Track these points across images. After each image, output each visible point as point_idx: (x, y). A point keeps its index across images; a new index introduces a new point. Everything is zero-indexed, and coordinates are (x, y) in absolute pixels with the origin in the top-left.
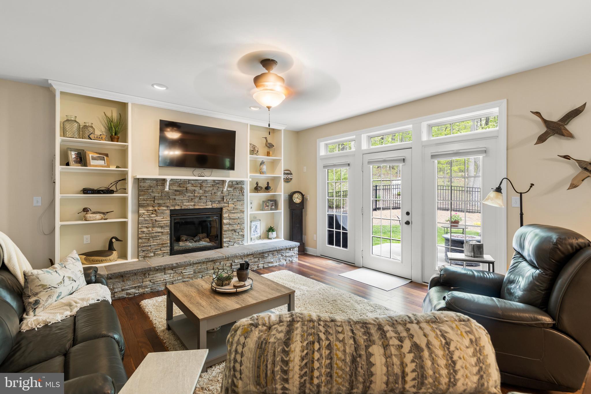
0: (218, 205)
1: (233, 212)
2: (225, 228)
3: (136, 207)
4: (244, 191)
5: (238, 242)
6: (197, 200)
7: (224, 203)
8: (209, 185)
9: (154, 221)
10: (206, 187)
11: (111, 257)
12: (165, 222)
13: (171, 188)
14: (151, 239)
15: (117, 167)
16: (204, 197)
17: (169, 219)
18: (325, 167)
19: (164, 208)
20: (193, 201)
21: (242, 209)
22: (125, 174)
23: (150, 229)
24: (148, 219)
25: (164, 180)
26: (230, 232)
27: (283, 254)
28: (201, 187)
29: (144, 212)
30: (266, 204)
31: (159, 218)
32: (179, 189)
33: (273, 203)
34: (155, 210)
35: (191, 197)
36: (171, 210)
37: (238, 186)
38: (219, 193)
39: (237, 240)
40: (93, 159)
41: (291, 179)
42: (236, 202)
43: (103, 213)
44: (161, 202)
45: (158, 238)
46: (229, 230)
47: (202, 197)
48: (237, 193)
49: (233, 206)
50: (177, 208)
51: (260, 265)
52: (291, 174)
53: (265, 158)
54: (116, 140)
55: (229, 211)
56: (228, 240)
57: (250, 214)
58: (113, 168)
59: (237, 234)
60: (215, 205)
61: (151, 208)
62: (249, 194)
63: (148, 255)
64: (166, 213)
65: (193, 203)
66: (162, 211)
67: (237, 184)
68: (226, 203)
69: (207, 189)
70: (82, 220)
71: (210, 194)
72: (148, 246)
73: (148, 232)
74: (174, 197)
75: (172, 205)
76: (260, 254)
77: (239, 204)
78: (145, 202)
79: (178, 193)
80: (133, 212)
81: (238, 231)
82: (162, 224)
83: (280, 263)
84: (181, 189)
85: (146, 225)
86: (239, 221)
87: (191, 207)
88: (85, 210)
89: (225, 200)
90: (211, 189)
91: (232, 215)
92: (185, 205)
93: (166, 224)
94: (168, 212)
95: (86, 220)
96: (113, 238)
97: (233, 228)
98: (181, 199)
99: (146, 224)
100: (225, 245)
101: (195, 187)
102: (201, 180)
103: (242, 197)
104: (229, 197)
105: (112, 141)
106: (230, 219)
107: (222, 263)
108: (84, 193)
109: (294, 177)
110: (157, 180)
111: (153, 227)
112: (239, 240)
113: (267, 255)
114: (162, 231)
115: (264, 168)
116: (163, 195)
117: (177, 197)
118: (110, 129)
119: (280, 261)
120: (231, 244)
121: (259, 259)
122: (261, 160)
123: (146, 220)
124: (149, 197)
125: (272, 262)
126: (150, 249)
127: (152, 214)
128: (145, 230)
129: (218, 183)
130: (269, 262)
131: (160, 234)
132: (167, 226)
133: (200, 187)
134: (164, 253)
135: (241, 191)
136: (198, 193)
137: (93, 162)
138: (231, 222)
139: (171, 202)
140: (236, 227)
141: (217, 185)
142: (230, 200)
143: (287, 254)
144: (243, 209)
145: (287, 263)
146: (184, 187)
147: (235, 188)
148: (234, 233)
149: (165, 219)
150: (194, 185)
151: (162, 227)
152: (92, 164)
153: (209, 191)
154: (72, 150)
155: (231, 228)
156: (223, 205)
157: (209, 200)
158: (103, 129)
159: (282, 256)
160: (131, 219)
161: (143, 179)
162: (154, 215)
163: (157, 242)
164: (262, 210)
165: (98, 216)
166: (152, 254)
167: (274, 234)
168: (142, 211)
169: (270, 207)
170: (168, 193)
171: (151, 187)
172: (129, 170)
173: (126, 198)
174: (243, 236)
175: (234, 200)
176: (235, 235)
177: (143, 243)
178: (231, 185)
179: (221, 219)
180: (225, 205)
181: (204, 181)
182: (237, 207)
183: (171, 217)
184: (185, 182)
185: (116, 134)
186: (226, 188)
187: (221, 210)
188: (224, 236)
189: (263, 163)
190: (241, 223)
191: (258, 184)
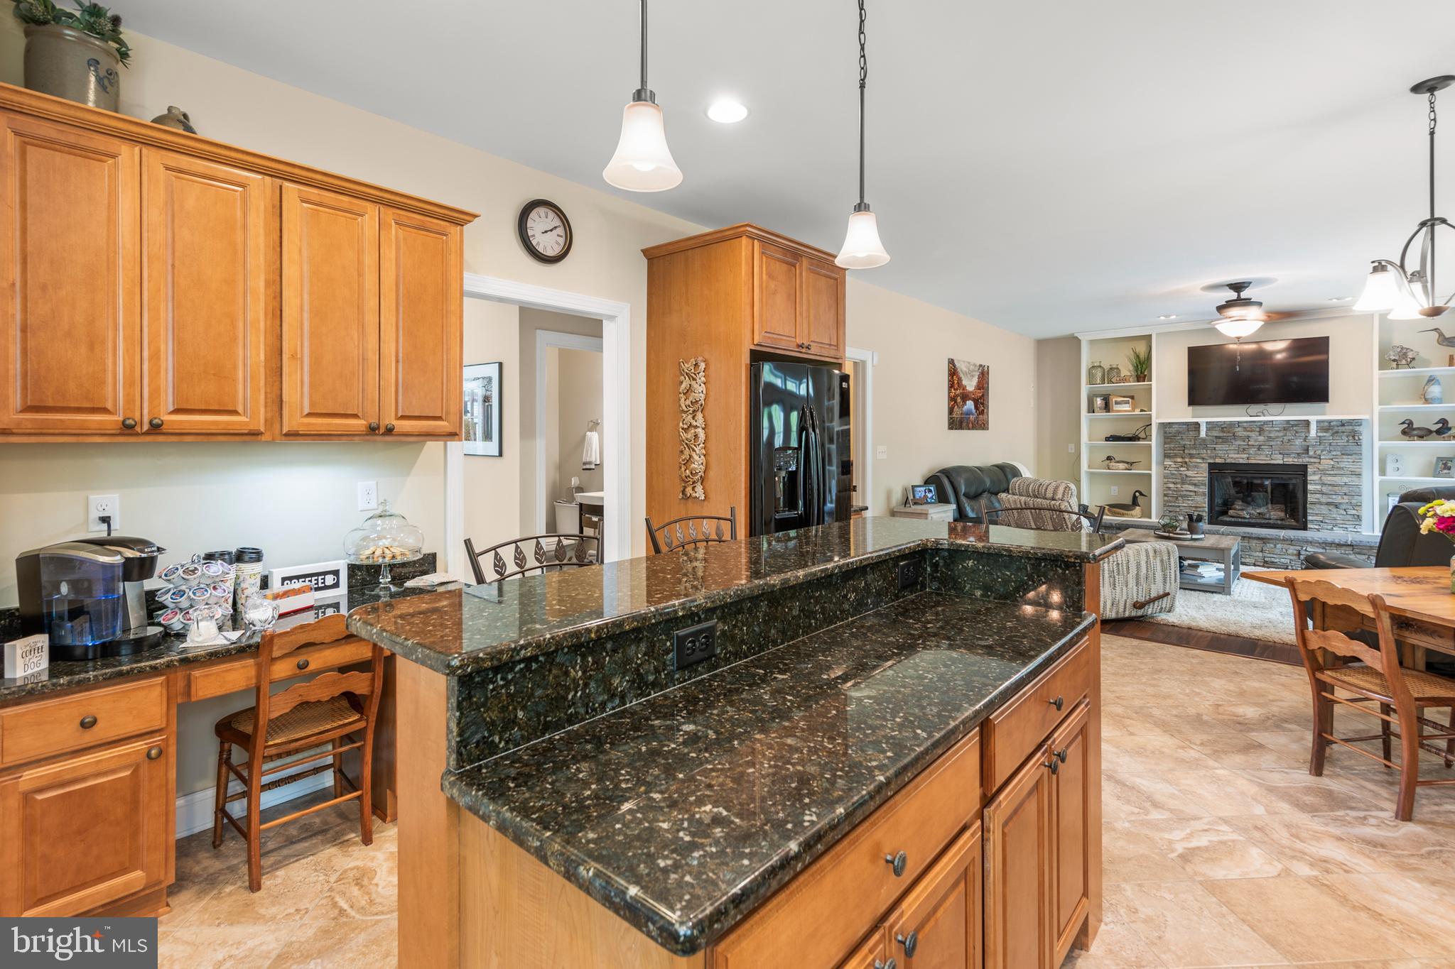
0: (1296, 460)
1: (1332, 472)
2: (1311, 498)
3: (1161, 457)
4: (1363, 437)
5: (1345, 526)
6: (1252, 451)
7: (1310, 457)
8: (1278, 429)
9: (1184, 476)
10: (1270, 432)
11: (1133, 512)
12: (1198, 478)
13: (1210, 433)
14: (1179, 498)
15: (1142, 411)
16: (1267, 447)
17: (1206, 474)
19: (1198, 460)
20: (1246, 452)
21: (1355, 470)
22: (1150, 417)
23: (1179, 486)
24: (1175, 472)
25: (1197, 424)
26: (1323, 507)
28: (1261, 431)
29: (1170, 463)
30: (1444, 464)
31: (1191, 472)
32: (1221, 434)
34: (1186, 463)
35: (1242, 447)
36: (1209, 464)
37: (1343, 428)
38: (1299, 441)
39: (1342, 522)
40: (1117, 403)
42: (1337, 457)
43: (1128, 463)
44: (1194, 452)
46: (1321, 503)
47: (1263, 447)
48: (1342, 441)
49: (1332, 463)
50: (1218, 461)
53: (1439, 370)
54: (1141, 379)
55: (1322, 470)
56: (1319, 518)
58: (1137, 412)
59: (1342, 512)
60: (1291, 460)
61: (1179, 460)
62: (1378, 444)
64: (1202, 467)
65: (1246, 456)
66: (1196, 464)
67: (1343, 425)
68: (1315, 458)
69: (1272, 435)
70: (1106, 468)
71: (1279, 442)
72: (1176, 506)
73: (1174, 489)
74: (1214, 446)
75: (1211, 457)
77: (1347, 460)
78: (1171, 451)
79: (1220, 440)
80: (1157, 463)
81: (1343, 506)
82: (1195, 480)
84: (1225, 434)
85: (1172, 480)
86: (1345, 489)
87: (1241, 461)
88: (1109, 458)
89: (1311, 453)
90: (1281, 434)
91: (1328, 479)
92: (1231, 458)
93: (1202, 481)
94: (1205, 466)
95: (1110, 469)
96: (1137, 491)
97: (1329, 500)
98: (1225, 449)
99: (1172, 478)
100: (1309, 526)
101: (1249, 431)
102: (1260, 421)
103: (1356, 448)
104: (1321, 447)
105: (1137, 381)
106: (1323, 484)
107: (1279, 546)
108: (1108, 440)
110: (1187, 424)
111: (1183, 483)
112: (1347, 522)
114: (1196, 490)
115: (1435, 391)
116: (1197, 442)
117: (1220, 446)
118: (1136, 368)
120: (1325, 527)
122: (1428, 375)
123: (1172, 474)
124: (1176, 446)
126: (1179, 510)
127: (1182, 466)
128: (1172, 486)
129: (1296, 425)
131: (1191, 494)
132: (1202, 484)
133: (1259, 432)
135: (1353, 437)
136: (1256, 441)
137: (1116, 408)
138: (1325, 489)
139: (1210, 453)
140: (1338, 499)
141: (1296, 428)
142: (1324, 452)
144: (1357, 470)
146: (1229, 432)
147: (1337, 432)
148: (1335, 510)
149: (1202, 474)
151: (1195, 485)
152: (1114, 409)
153: (1277, 437)
154: (1097, 396)
155: (1324, 499)
156: (1307, 459)
157: (1277, 452)
158: (1131, 368)
160: (1155, 471)
161: (1170, 423)
162: (1184, 469)
165: (1121, 466)
168: (1168, 462)
170: (1204, 440)
171: (1180, 433)
172: (1154, 413)
173: (1150, 446)
174: (1359, 518)
175: (1334, 453)
176: (1337, 514)
177: (1167, 501)
178: (1326, 427)
179: (1305, 483)
180: (1312, 460)
181: (1266, 423)
182: (1342, 465)
183: (1210, 473)
184: (1232, 424)
185: (1141, 373)
186: (1313, 433)
187: (1304, 468)
188: (1310, 511)
189: (1432, 380)
190: (1354, 493)
191: (1411, 423)
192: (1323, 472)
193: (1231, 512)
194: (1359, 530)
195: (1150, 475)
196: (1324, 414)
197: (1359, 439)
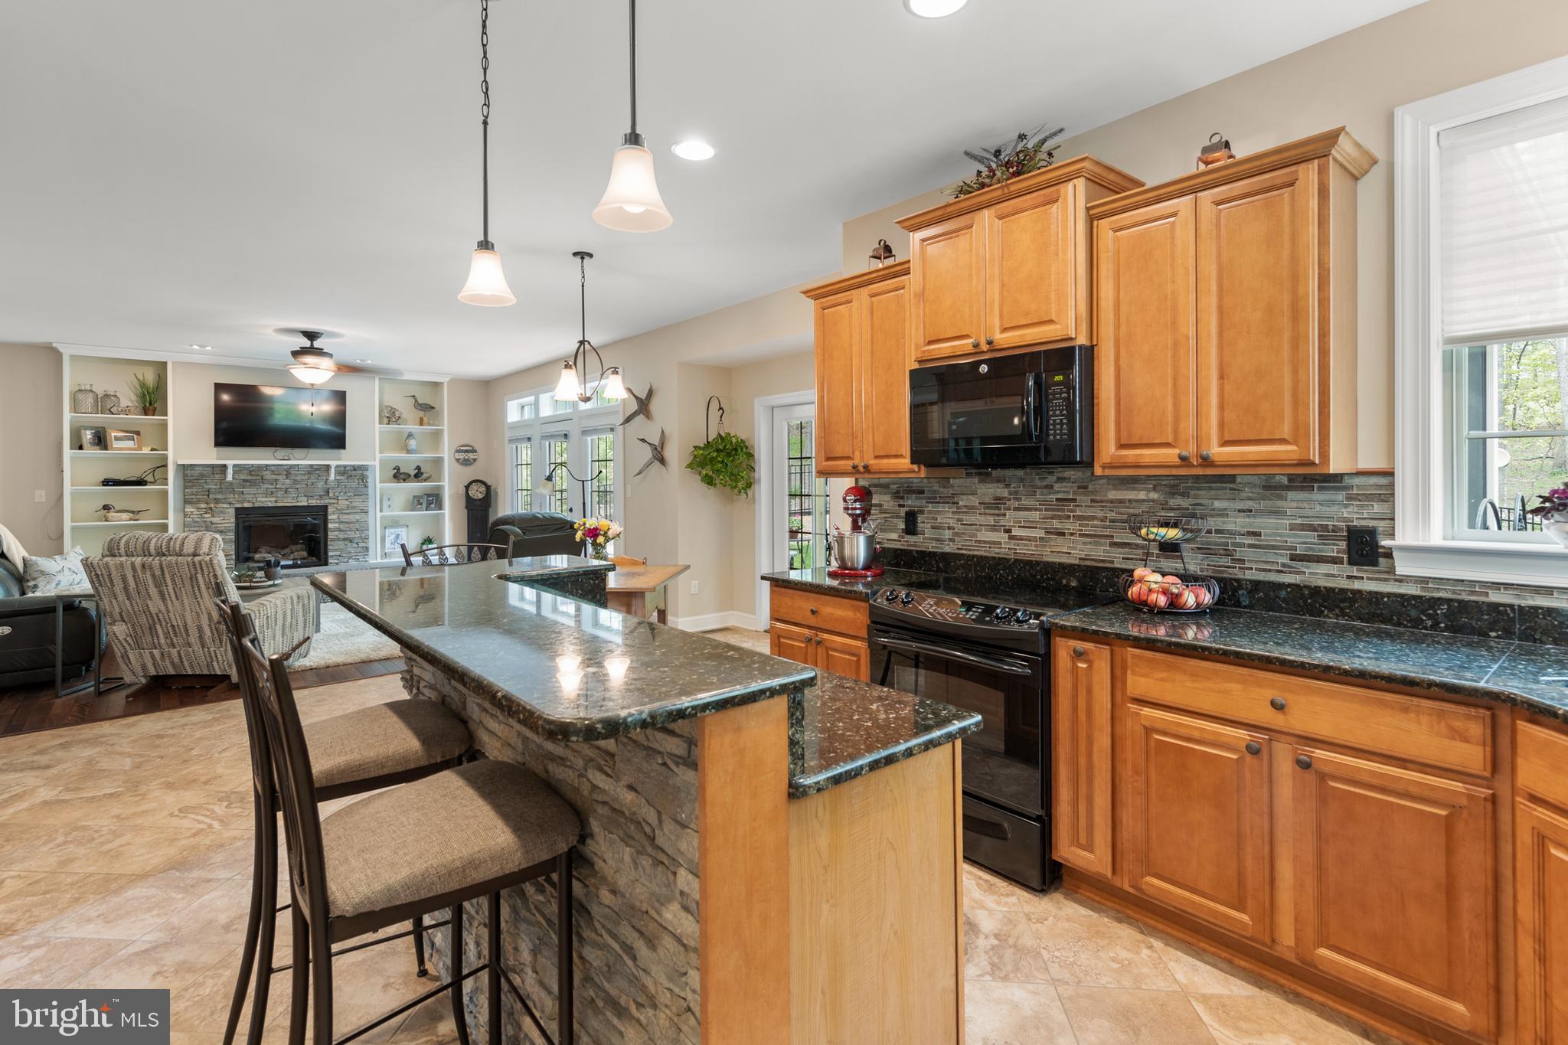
0: (319, 502)
1: (347, 511)
2: (331, 535)
3: (180, 504)
4: (369, 480)
5: (358, 557)
6: (280, 494)
7: (330, 498)
8: (302, 473)
9: (210, 523)
10: (296, 475)
12: (227, 525)
13: (237, 477)
15: (153, 449)
16: (292, 490)
17: (233, 520)
18: (511, 441)
19: (225, 506)
20: (274, 495)
21: (364, 508)
22: (165, 458)
24: (199, 519)
25: (225, 466)
26: (341, 543)
28: (288, 474)
29: (192, 510)
30: (418, 501)
31: (216, 518)
32: (249, 478)
33: (434, 498)
34: (211, 508)
35: (270, 490)
36: (236, 509)
37: (354, 473)
38: (320, 484)
39: (355, 554)
40: (117, 439)
41: (475, 460)
42: (352, 497)
43: (133, 512)
44: (219, 496)
46: (339, 540)
48: (354, 483)
49: (347, 503)
50: (246, 505)
52: (475, 451)
53: (414, 428)
54: (151, 412)
55: (340, 510)
56: (338, 553)
57: (381, 517)
58: (146, 450)
59: (355, 545)
60: (314, 501)
61: (203, 506)
62: (379, 485)
64: (229, 512)
65: (273, 499)
66: (221, 509)
67: (355, 470)
68: (334, 499)
69: (298, 478)
70: (102, 521)
71: (304, 486)
74: (241, 489)
75: (238, 502)
77: (358, 500)
78: (194, 497)
79: (248, 484)
80: (175, 511)
81: (356, 541)
82: (221, 527)
84: (253, 478)
86: (357, 526)
87: (270, 505)
88: (106, 507)
89: (331, 495)
90: (306, 477)
91: (344, 518)
92: (260, 502)
93: (228, 528)
94: (232, 511)
95: (107, 521)
97: (347, 536)
98: (253, 492)
99: (197, 526)
100: (330, 561)
102: (287, 465)
103: (364, 489)
104: (339, 489)
105: (146, 414)
106: (341, 522)
108: (104, 485)
109: (481, 456)
110: (212, 466)
112: (359, 554)
115: (413, 443)
116: (223, 486)
117: (247, 489)
118: (142, 398)
120: (343, 560)
122: (407, 432)
123: (196, 522)
124: (200, 490)
127: (206, 513)
129: (318, 469)
132: (229, 531)
133: (285, 475)
135: (363, 480)
136: (283, 484)
137: (116, 444)
138: (342, 526)
139: (237, 497)
140: (351, 535)
141: (317, 472)
142: (341, 494)
144: (367, 508)
146: (257, 475)
147: (350, 476)
148: (349, 544)
149: (228, 520)
150: (276, 473)
151: (222, 532)
152: (115, 446)
153: (302, 480)
154: (87, 429)
155: (342, 536)
156: (328, 501)
157: (302, 495)
158: (134, 397)
160: (173, 520)
161: (191, 465)
162: (209, 515)
164: (412, 510)
165: (125, 516)
168: (189, 509)
169: (424, 505)
170: (231, 484)
171: (203, 476)
172: (170, 453)
173: (165, 493)
174: (367, 549)
175: (349, 494)
176: (351, 547)
178: (343, 471)
179: (326, 521)
180: (332, 501)
181: (292, 466)
182: (355, 504)
183: (237, 518)
184: (260, 468)
185: (150, 404)
186: (332, 477)
187: (325, 508)
188: (330, 547)
189: (410, 435)
190: (363, 528)
191: (399, 469)
192: (341, 512)
194: (367, 560)
195: (167, 523)
196: (340, 460)
197: (366, 483)
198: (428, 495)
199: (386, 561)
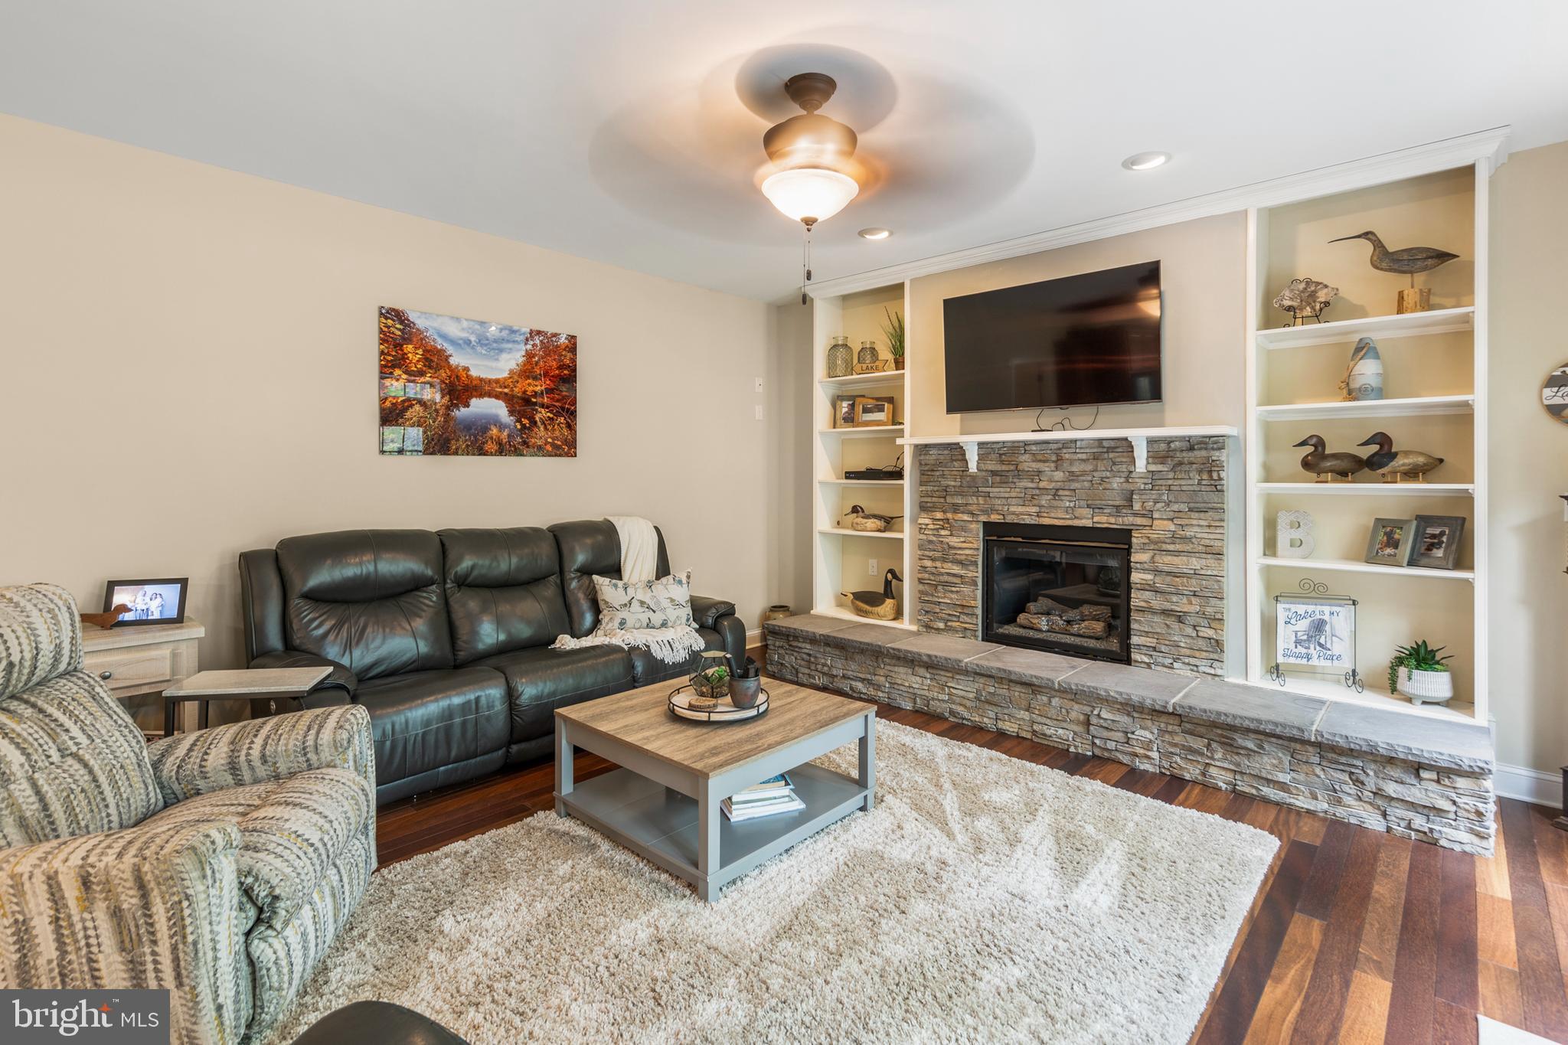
0: (1113, 520)
1: (1171, 547)
2: (1136, 598)
3: (916, 510)
4: (1223, 474)
5: (1192, 661)
6: (1044, 500)
7: (1135, 515)
8: (1084, 456)
9: (946, 546)
10: (1072, 462)
11: (880, 610)
12: (967, 552)
13: (983, 466)
14: (940, 588)
15: (897, 422)
16: (1067, 493)
17: (980, 544)
19: (966, 517)
20: (1035, 502)
21: (1212, 543)
22: (902, 435)
23: (939, 564)
24: (934, 539)
25: (964, 448)
26: (1157, 619)
27: (1362, 777)
28: (1059, 461)
29: (927, 521)
30: (1389, 535)
31: (955, 539)
32: (998, 467)
33: (1442, 534)
34: (948, 521)
35: (1030, 492)
36: (983, 524)
37: (1193, 454)
38: (1116, 483)
39: (1188, 652)
40: (866, 410)
42: (1180, 515)
43: (882, 519)
44: (959, 500)
45: (953, 589)
46: (1153, 612)
47: (1061, 493)
48: (1192, 480)
49: (1173, 528)
50: (995, 518)
51: (1213, 771)
53: (1378, 325)
54: (900, 366)
55: (1156, 543)
56: (1150, 641)
59: (1190, 631)
60: (1104, 519)
61: (939, 515)
62: (1256, 489)
63: (932, 624)
64: (971, 531)
65: (1035, 509)
66: (962, 523)
67: (1191, 449)
68: (1143, 516)
69: (1074, 469)
70: (850, 528)
71: (1086, 484)
72: (934, 603)
73: (934, 570)
74: (988, 489)
75: (985, 512)
76: (1214, 725)
77: (1195, 522)
78: (929, 500)
79: (998, 478)
80: (911, 521)
81: (1191, 620)
82: (964, 555)
83: (1340, 812)
84: (1004, 468)
85: (931, 554)
86: (1194, 585)
87: (1028, 520)
88: (855, 510)
89: (1137, 506)
90: (1090, 467)
91: (1165, 561)
92: (1013, 513)
93: (970, 558)
94: (978, 529)
95: (857, 529)
96: (890, 571)
97: (1168, 606)
98: (1002, 495)
99: (931, 550)
100: (1135, 656)
101: (1040, 461)
102: (1056, 442)
103: (1214, 497)
104: (1154, 495)
105: (898, 368)
106: (1157, 572)
111: (944, 560)
112: (1197, 654)
113: (1251, 745)
114: (962, 572)
115: (1368, 371)
116: (964, 483)
117: (997, 490)
118: (893, 345)
119: (1339, 802)
120: (1160, 660)
121: (1209, 745)
122: (1356, 338)
123: (930, 542)
124: (936, 489)
125: (1283, 787)
126: (938, 611)
127: (943, 528)
128: (928, 563)
129: (1110, 449)
130: (1268, 781)
131: (957, 580)
132: (974, 563)
133: (1056, 462)
134: (965, 629)
135: (1210, 472)
136: (1051, 481)
137: (863, 417)
138: (1161, 582)
139: (981, 502)
140: (1182, 605)
141: (1111, 455)
142: (1159, 505)
143: (1391, 788)
144: (1217, 543)
145: (1389, 830)
146: (1011, 463)
147: (1181, 464)
148: (1175, 625)
149: (971, 543)
150: (1040, 457)
151: (960, 563)
152: (861, 420)
153: (1084, 473)
154: (841, 397)
155: (1157, 603)
156: (1130, 520)
157: (1083, 503)
159: (1358, 782)
160: (907, 535)
161: (928, 446)
162: (946, 532)
163: (951, 599)
164: (1370, 560)
165: (871, 523)
166: (941, 625)
167: (1437, 684)
168: (924, 520)
169: (1405, 550)
170: (973, 477)
171: (940, 463)
172: (907, 427)
173: (904, 490)
174: (1218, 645)
175: (1175, 507)
176: (1180, 635)
177: (926, 593)
178: (1163, 451)
179: (1128, 570)
180: (1139, 521)
181: (1067, 444)
182: (1191, 533)
183: (986, 542)
184: (1016, 448)
185: (900, 355)
186: (1141, 464)
187: (1123, 537)
188: (1134, 626)
189: (1363, 349)
190: (1211, 592)
191: (1320, 443)
192: (1156, 546)
193: (1022, 618)
194: (1219, 672)
195: (901, 540)
196: (1161, 425)
197: (1220, 479)
198: (1424, 520)
199: (1271, 685)
